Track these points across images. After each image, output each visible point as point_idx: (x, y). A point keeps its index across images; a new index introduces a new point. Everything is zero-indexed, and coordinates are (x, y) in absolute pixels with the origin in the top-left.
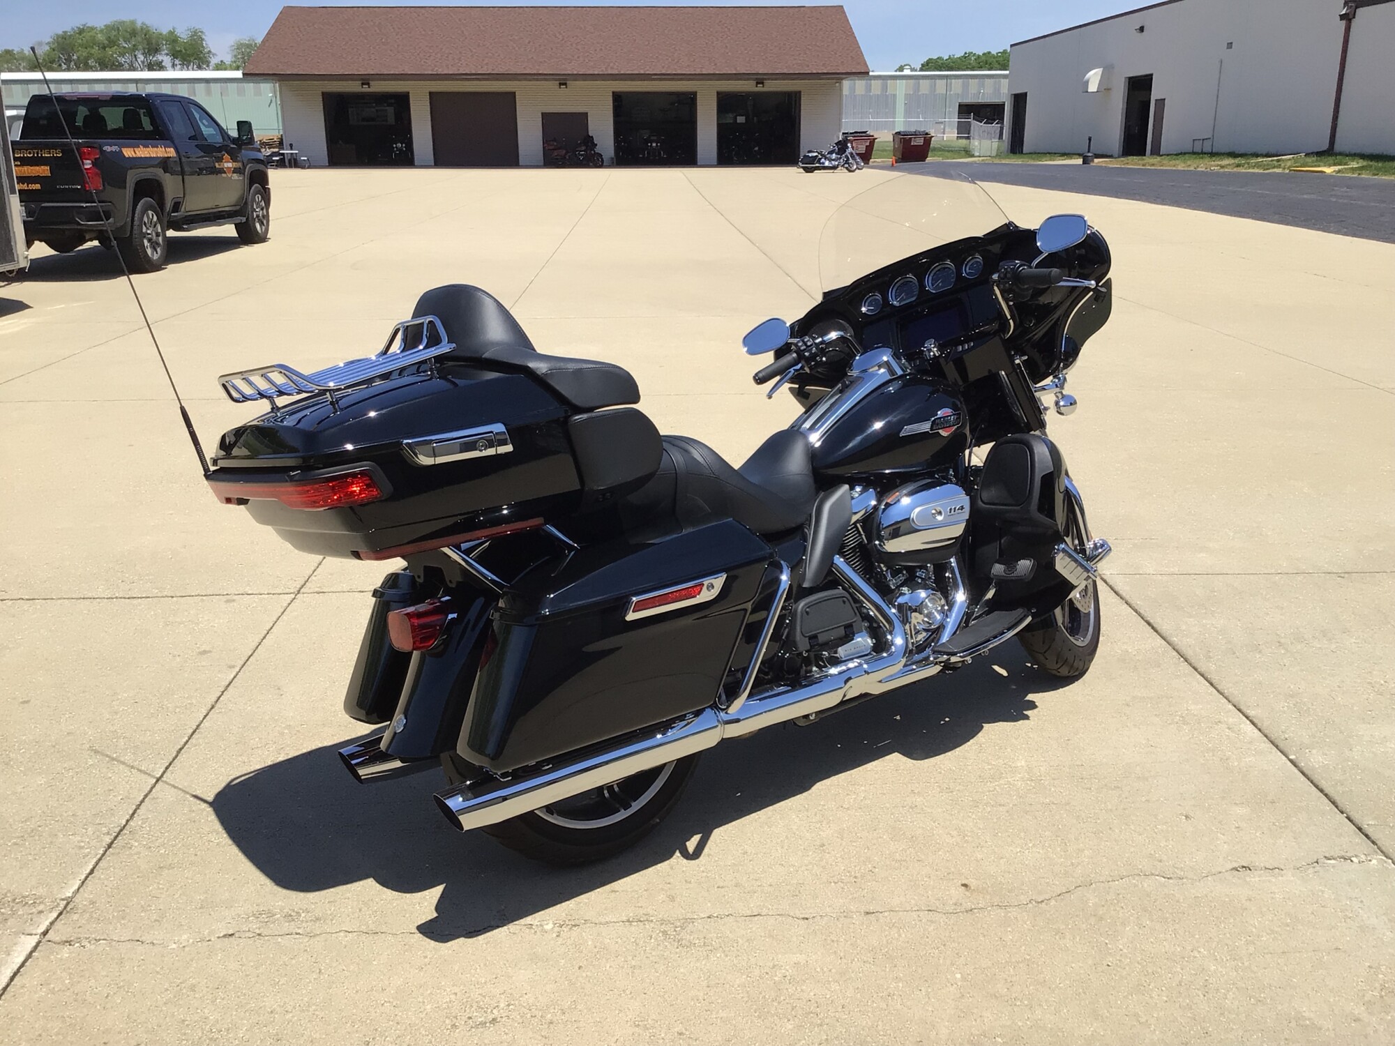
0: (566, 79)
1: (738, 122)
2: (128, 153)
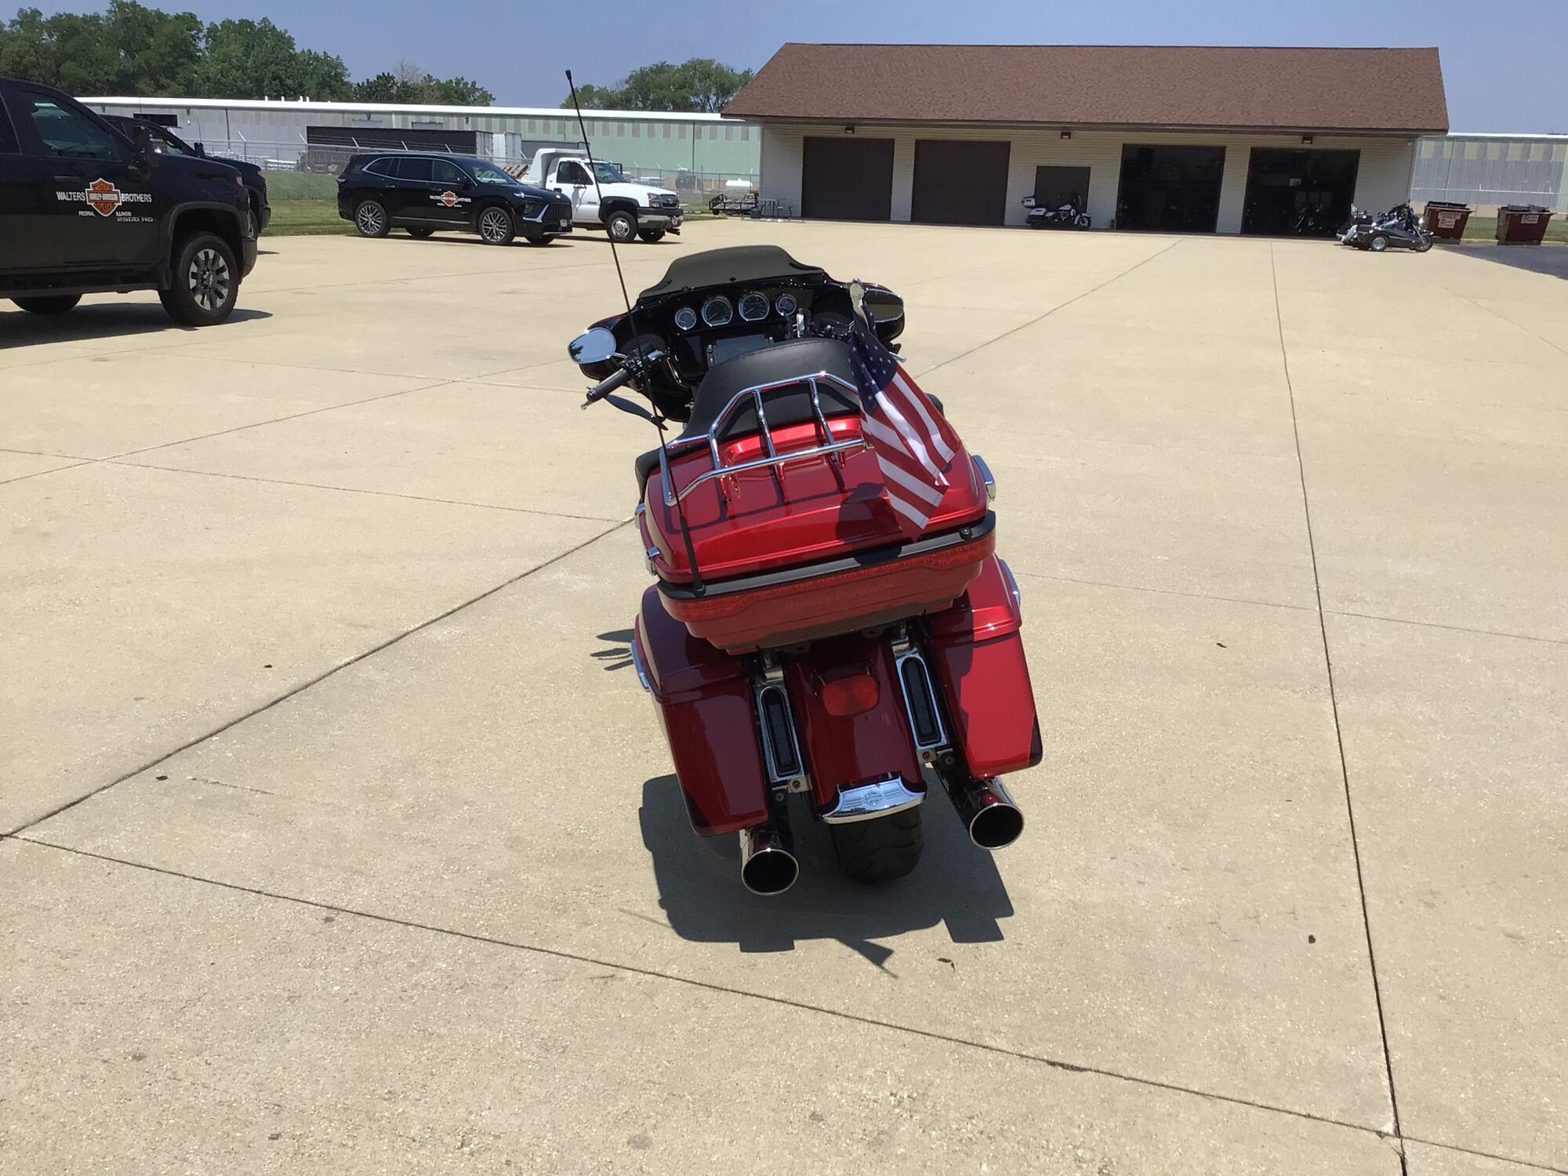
0: (1070, 129)
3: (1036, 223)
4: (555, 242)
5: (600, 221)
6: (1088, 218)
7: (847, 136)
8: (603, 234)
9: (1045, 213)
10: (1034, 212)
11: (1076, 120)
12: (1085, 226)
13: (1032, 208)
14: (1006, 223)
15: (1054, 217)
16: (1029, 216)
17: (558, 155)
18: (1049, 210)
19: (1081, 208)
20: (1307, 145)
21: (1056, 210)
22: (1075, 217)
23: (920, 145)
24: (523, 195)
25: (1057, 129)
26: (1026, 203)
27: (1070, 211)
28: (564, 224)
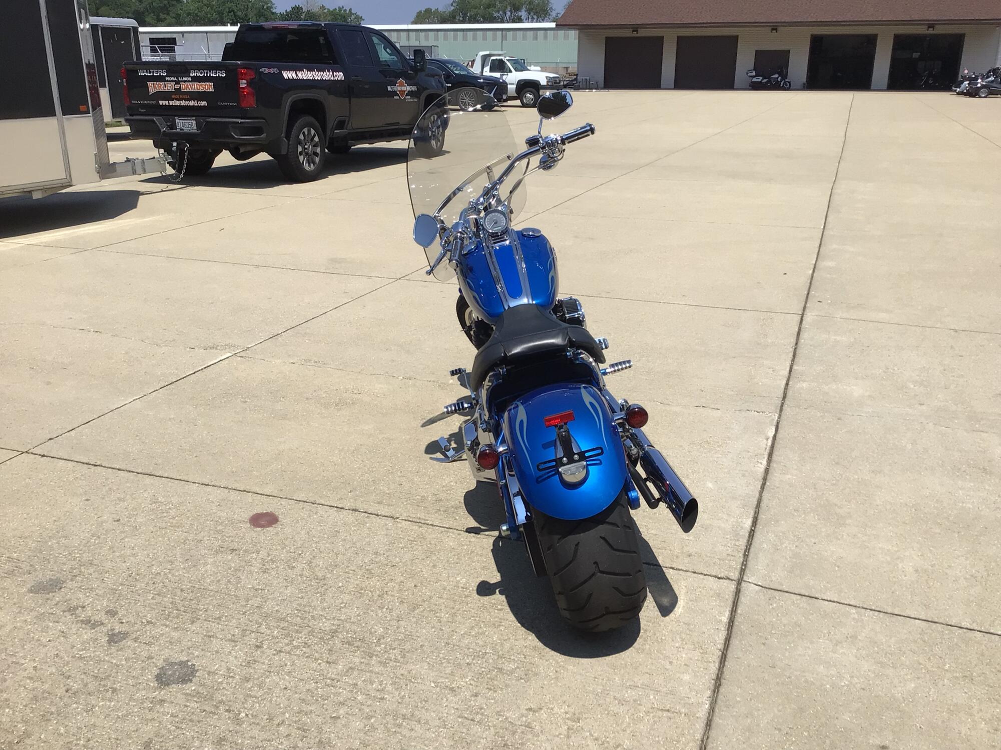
0: (776, 26)
1: (913, 57)
2: (288, 75)
3: (755, 87)
4: (496, 108)
5: (516, 95)
6: (789, 82)
7: (633, 35)
8: (518, 102)
9: (762, 80)
10: (755, 80)
11: (783, 21)
12: (787, 87)
13: (753, 77)
14: (735, 87)
15: (766, 82)
16: (752, 82)
17: (490, 55)
18: (764, 78)
19: (784, 76)
20: (931, 31)
21: (769, 78)
22: (781, 82)
23: (680, 39)
24: (482, 80)
25: (770, 26)
26: (750, 74)
27: (778, 78)
28: (504, 97)
